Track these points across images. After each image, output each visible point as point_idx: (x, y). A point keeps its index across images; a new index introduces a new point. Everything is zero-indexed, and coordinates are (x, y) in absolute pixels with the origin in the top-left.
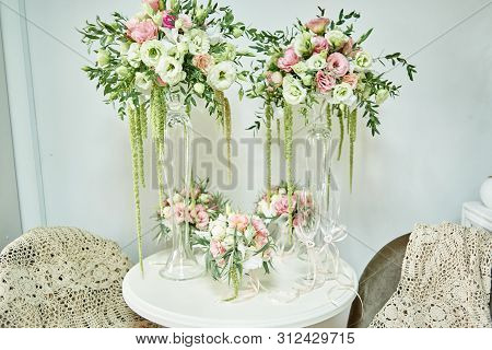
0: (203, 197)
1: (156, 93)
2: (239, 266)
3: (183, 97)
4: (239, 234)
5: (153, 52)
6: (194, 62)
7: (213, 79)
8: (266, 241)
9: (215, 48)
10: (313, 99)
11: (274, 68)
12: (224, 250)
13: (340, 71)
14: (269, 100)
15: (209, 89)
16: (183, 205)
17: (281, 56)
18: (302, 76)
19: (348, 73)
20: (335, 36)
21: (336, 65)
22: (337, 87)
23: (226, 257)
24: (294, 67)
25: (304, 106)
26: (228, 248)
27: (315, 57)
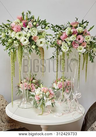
0: (34, 81)
1: (20, 48)
2: (44, 104)
3: (28, 49)
4: (44, 94)
5: (20, 35)
6: (32, 38)
7: (38, 44)
8: (53, 96)
9: (39, 34)
10: (71, 51)
11: (59, 39)
12: (39, 99)
13: (81, 41)
14: (58, 49)
15: (37, 47)
16: (27, 84)
17: (62, 35)
18: (68, 42)
19: (83, 42)
20: (80, 29)
21: (79, 39)
22: (79, 47)
23: (40, 101)
24: (66, 40)
25: (68, 52)
26: (41, 98)
27: (73, 36)
